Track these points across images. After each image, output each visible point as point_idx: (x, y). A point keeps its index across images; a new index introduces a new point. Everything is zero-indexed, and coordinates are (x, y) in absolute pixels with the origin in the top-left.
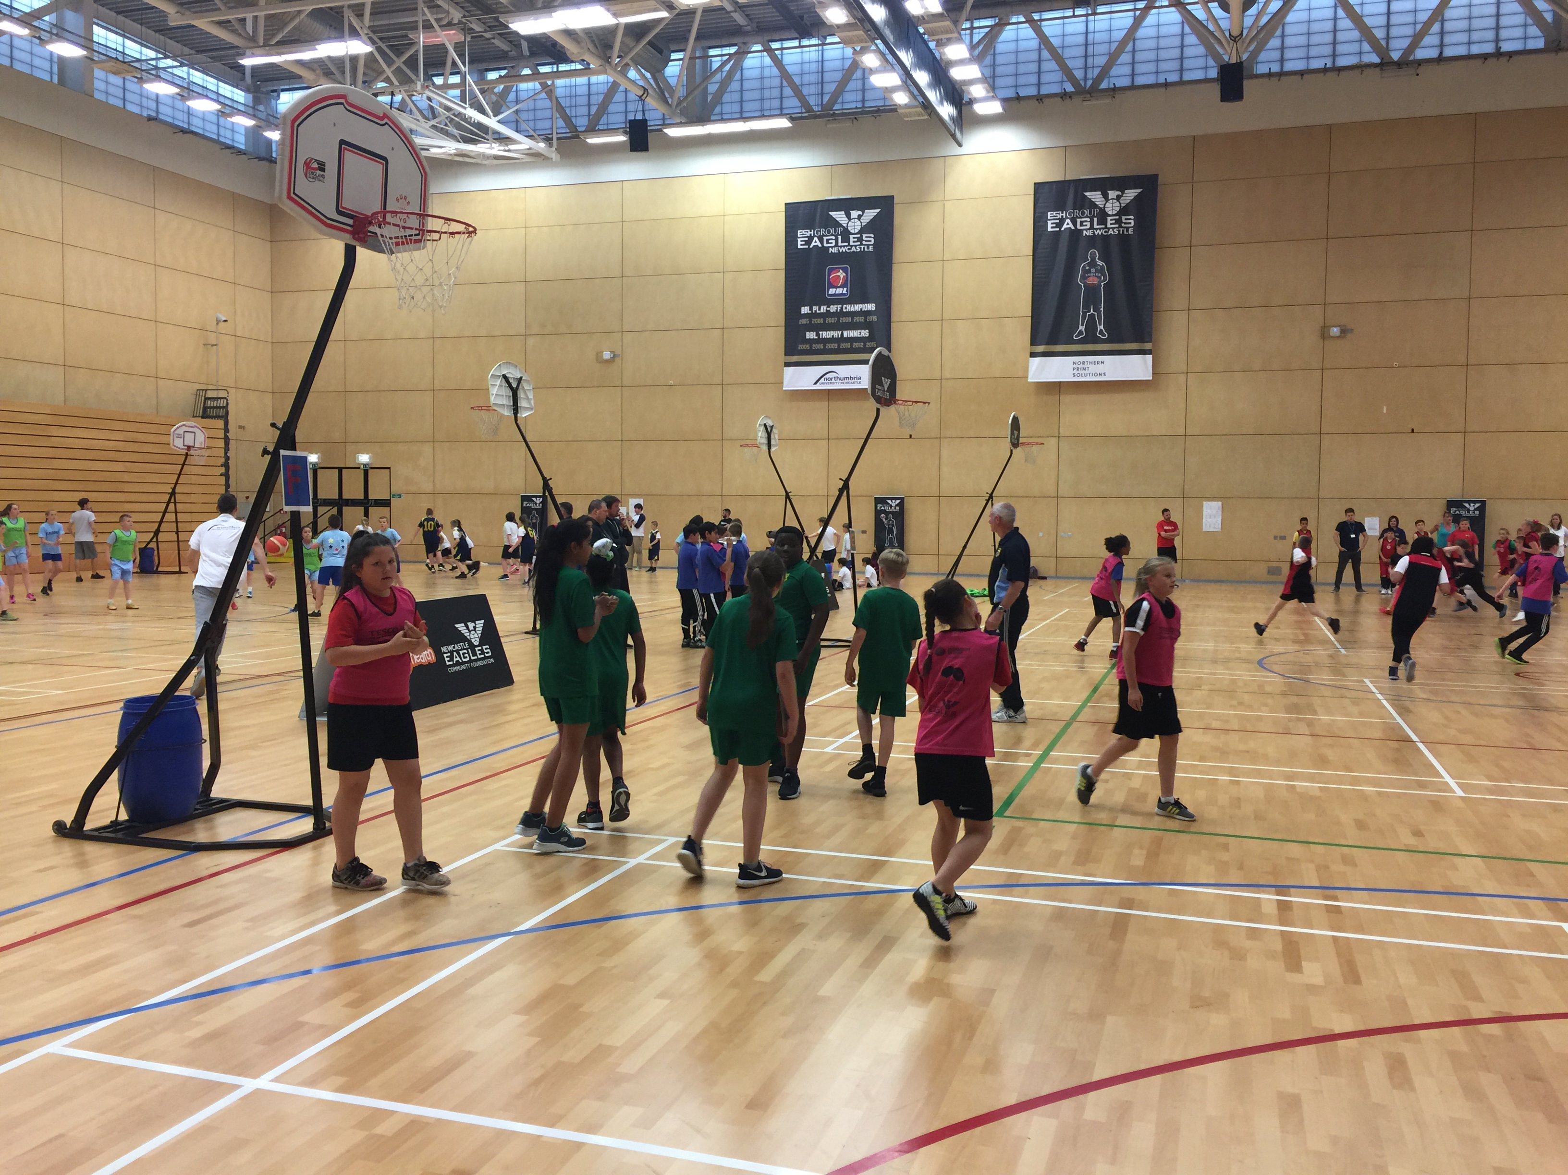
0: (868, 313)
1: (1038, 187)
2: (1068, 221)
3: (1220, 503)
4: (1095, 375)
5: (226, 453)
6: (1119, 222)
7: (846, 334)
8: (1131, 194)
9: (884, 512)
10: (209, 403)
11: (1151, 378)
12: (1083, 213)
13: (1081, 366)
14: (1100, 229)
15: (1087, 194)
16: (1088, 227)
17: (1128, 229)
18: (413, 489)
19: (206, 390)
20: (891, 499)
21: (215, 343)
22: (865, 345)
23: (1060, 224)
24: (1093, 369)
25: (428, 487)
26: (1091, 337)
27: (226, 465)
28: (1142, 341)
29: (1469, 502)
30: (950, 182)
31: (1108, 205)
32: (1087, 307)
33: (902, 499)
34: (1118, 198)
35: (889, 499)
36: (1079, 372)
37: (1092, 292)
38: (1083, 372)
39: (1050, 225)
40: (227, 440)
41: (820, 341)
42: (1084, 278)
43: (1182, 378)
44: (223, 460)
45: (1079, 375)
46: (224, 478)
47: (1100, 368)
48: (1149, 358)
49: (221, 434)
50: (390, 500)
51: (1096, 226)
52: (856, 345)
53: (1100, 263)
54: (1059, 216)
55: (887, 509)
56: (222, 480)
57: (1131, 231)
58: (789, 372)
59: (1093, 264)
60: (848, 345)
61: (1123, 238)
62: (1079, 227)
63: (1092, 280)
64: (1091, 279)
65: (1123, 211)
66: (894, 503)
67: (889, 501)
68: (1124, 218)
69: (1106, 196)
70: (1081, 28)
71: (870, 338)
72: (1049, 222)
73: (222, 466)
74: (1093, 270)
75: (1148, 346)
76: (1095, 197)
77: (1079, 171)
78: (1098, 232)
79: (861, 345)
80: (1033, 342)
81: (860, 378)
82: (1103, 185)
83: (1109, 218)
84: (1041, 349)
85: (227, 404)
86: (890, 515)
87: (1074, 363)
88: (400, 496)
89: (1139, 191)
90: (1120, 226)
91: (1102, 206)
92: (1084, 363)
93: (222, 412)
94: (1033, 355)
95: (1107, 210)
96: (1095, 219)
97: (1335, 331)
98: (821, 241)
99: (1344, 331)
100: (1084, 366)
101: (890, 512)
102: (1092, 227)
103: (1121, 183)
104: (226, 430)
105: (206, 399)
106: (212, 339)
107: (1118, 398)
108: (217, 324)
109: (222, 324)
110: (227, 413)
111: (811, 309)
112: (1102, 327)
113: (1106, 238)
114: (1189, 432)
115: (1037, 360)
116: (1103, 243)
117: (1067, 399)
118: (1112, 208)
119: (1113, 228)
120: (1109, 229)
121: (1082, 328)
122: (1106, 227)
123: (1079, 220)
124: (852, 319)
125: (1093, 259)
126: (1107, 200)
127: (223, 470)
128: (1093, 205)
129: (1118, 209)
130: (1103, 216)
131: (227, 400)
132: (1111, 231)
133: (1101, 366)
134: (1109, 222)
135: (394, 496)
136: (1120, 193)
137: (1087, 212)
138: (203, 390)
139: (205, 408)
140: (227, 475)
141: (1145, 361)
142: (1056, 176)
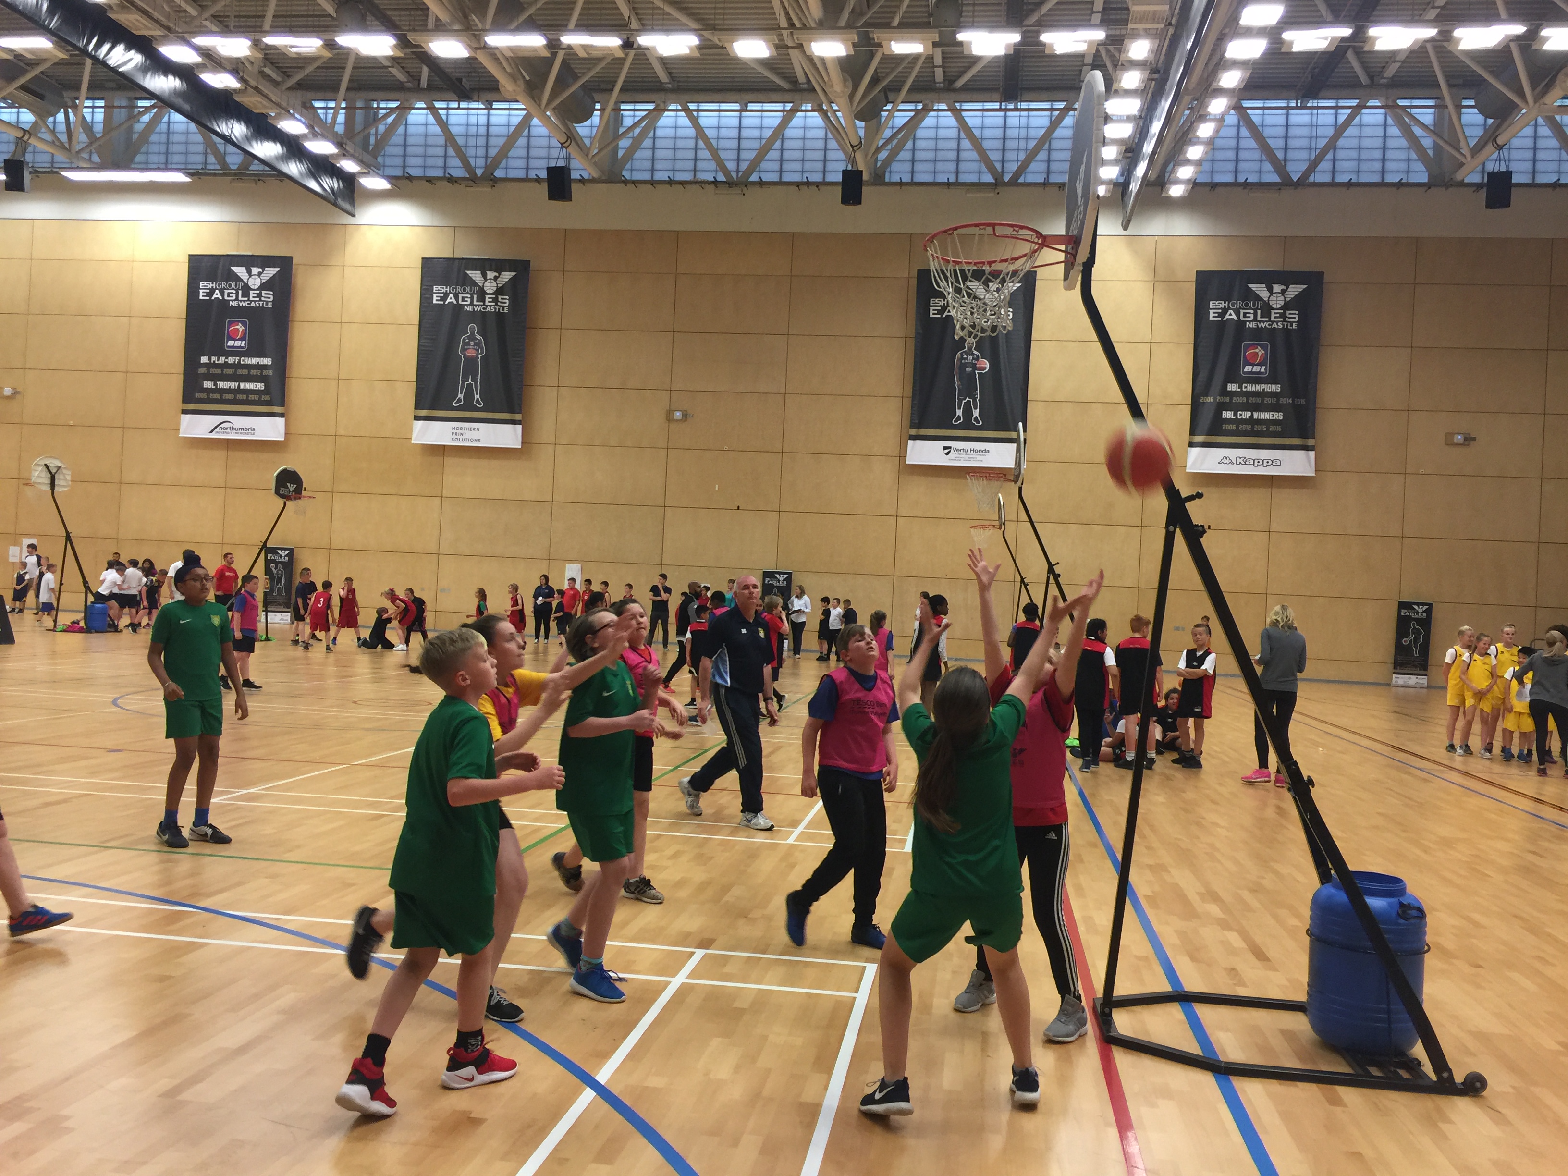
0: (265, 367)
1: (426, 261)
2: (451, 295)
3: (579, 566)
4: (472, 440)
6: (495, 300)
7: (244, 386)
8: (507, 276)
9: (274, 561)
11: (520, 447)
12: (465, 290)
13: (459, 431)
14: (479, 305)
15: (468, 272)
16: (469, 303)
17: (503, 307)
20: (282, 549)
22: (260, 398)
23: (443, 299)
24: (470, 435)
26: (468, 405)
28: (512, 411)
29: (780, 573)
30: (349, 249)
31: (487, 284)
32: (466, 377)
33: (292, 550)
34: (496, 278)
35: (279, 549)
36: (458, 437)
37: (471, 362)
38: (461, 437)
39: (435, 298)
41: (217, 390)
42: (464, 350)
43: (551, 449)
45: (457, 440)
47: (474, 435)
48: (519, 427)
51: (475, 303)
52: (252, 397)
53: (478, 337)
54: (444, 291)
55: (277, 558)
57: (506, 310)
58: (186, 420)
59: (472, 337)
60: (244, 397)
61: (499, 315)
62: (460, 302)
63: (471, 353)
64: (469, 351)
65: (500, 291)
66: (284, 553)
67: (279, 551)
68: (500, 297)
69: (484, 276)
70: (483, 120)
71: (266, 391)
72: (435, 295)
74: (472, 343)
75: (518, 417)
76: (475, 275)
77: (466, 250)
78: (477, 308)
79: (256, 397)
80: (417, 407)
81: (254, 430)
82: (483, 265)
83: (487, 297)
84: (424, 413)
86: (280, 565)
87: (454, 428)
89: (514, 274)
90: (497, 305)
91: (481, 285)
92: (461, 429)
94: (417, 418)
95: (485, 289)
96: (475, 296)
97: (678, 415)
98: (223, 294)
99: (685, 416)
100: (462, 432)
101: (280, 562)
102: (472, 303)
103: (499, 266)
107: (495, 463)
111: (209, 359)
112: (478, 396)
113: (484, 314)
114: (556, 498)
115: (420, 424)
116: (482, 318)
117: (449, 461)
118: (490, 287)
119: (490, 306)
120: (487, 306)
121: (461, 396)
122: (484, 305)
123: (460, 296)
124: (249, 372)
125: (472, 333)
126: (486, 280)
128: (474, 284)
129: (495, 289)
130: (482, 294)
132: (488, 309)
133: (476, 432)
134: (487, 300)
136: (497, 274)
137: (468, 289)
141: (515, 430)
142: (446, 253)
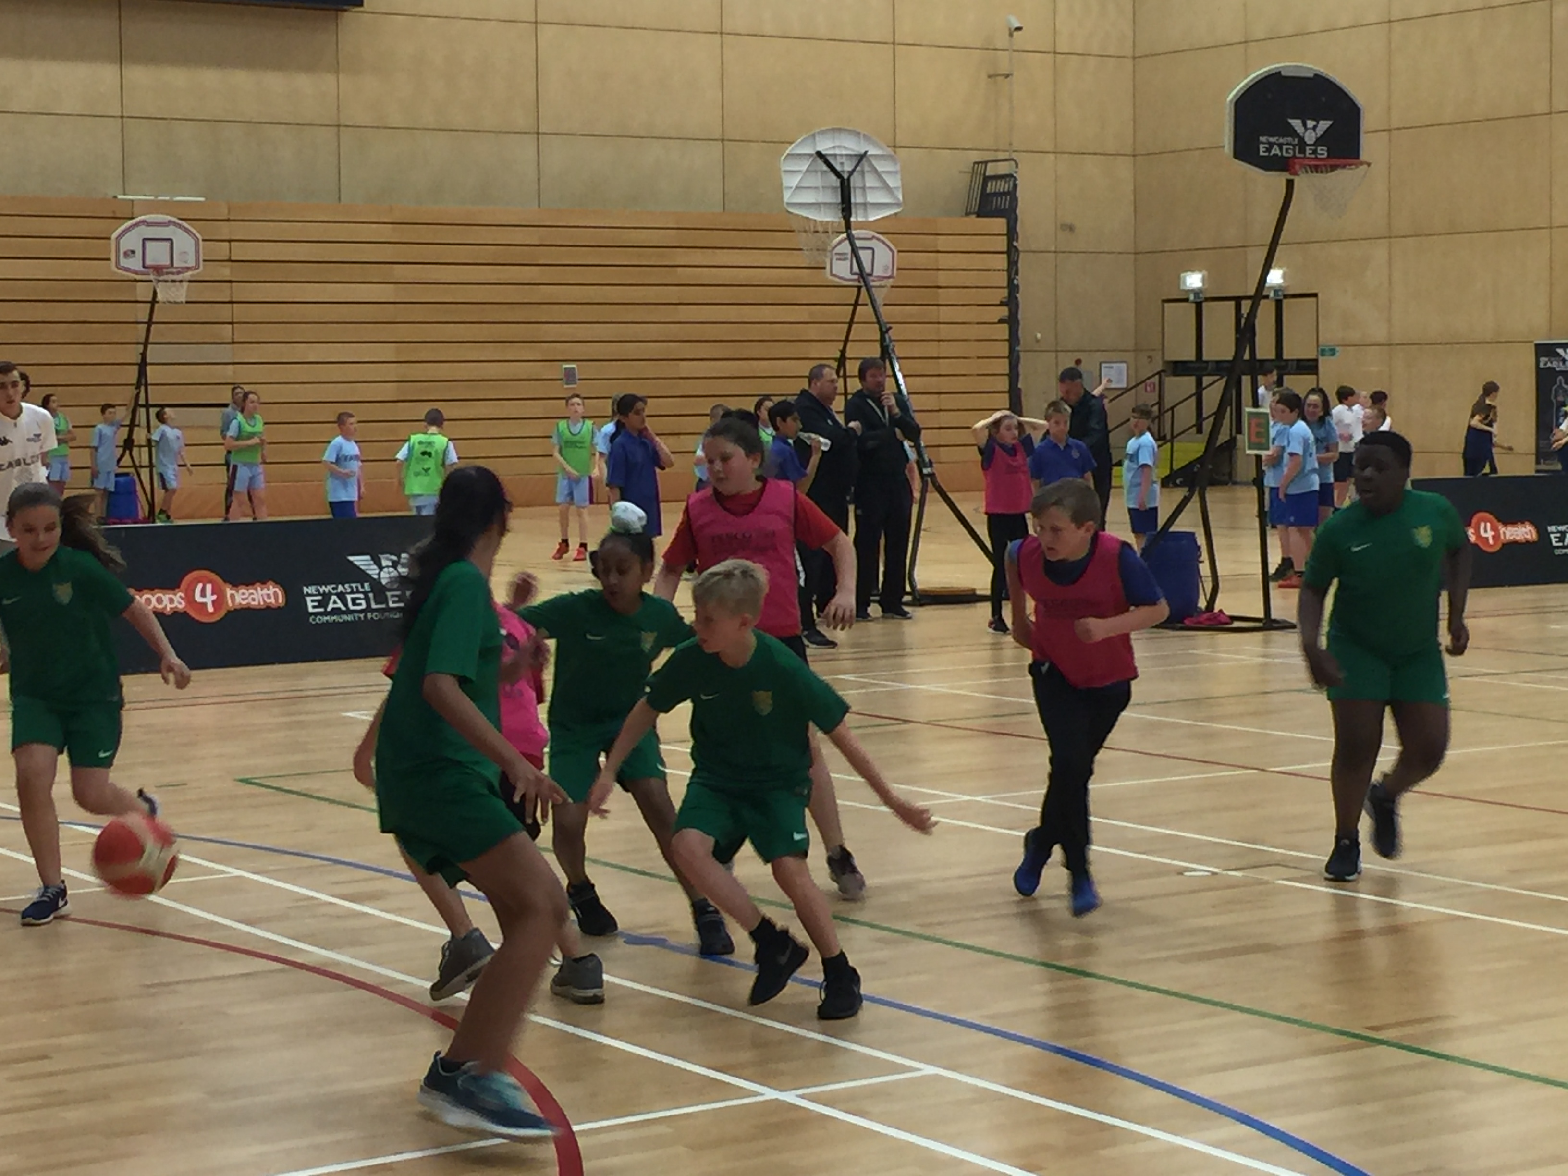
5: (1010, 280)
10: (991, 188)
18: (1354, 336)
19: (986, 163)
21: (1007, 72)
25: (1379, 333)
27: (1011, 302)
40: (1012, 253)
44: (1005, 293)
46: (1006, 326)
49: (1001, 244)
50: (1316, 360)
56: (1003, 331)
73: (1002, 304)
85: (1015, 186)
88: (1333, 352)
93: (1004, 203)
104: (1012, 234)
105: (987, 179)
106: (1004, 62)
108: (1011, 35)
109: (1016, 33)
110: (1014, 200)
127: (1004, 311)
131: (1015, 179)
135: (1323, 353)
138: (981, 162)
139: (985, 198)
140: (1012, 321)
